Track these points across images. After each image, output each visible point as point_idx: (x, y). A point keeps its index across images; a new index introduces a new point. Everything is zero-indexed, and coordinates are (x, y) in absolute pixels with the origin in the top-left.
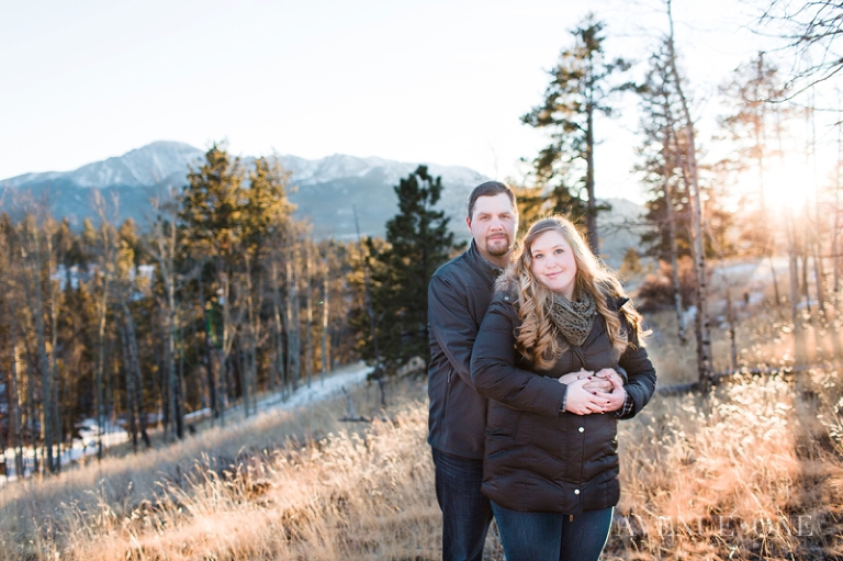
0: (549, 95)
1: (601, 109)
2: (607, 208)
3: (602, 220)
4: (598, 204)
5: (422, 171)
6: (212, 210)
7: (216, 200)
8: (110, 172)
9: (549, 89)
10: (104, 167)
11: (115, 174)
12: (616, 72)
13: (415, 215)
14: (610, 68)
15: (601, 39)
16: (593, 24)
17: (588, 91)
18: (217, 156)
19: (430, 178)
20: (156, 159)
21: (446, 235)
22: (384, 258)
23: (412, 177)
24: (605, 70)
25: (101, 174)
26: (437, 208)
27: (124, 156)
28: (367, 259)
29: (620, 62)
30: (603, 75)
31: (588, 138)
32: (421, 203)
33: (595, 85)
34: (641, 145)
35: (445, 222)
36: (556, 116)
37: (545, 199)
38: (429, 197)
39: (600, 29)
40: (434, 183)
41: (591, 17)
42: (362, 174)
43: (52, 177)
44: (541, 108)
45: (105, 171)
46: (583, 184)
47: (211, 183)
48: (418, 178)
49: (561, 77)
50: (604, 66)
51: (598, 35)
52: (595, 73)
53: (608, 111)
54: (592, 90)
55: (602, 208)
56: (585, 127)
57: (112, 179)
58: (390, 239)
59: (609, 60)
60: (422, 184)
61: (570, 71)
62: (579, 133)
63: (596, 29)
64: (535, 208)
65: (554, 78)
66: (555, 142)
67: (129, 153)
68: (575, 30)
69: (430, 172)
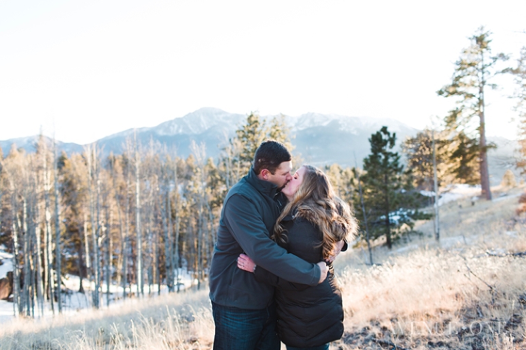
0: (454, 77)
1: (489, 85)
2: (493, 146)
3: (490, 153)
4: (487, 143)
5: (384, 130)
6: (250, 150)
7: (252, 145)
8: (176, 126)
9: (454, 74)
10: (173, 123)
11: (179, 128)
12: (499, 61)
13: (380, 154)
14: (495, 59)
15: (489, 42)
16: (484, 32)
17: (480, 74)
18: (253, 119)
19: (389, 134)
20: (202, 118)
21: (400, 166)
22: (363, 179)
23: (378, 133)
24: (492, 61)
25: (171, 128)
26: (394, 150)
27: (184, 117)
28: (352, 180)
29: (502, 55)
30: (490, 64)
31: (481, 102)
32: (384, 148)
33: (485, 70)
34: (516, 105)
35: (398, 158)
36: (459, 89)
37: (452, 141)
38: (388, 144)
39: (488, 36)
40: (391, 136)
41: (482, 29)
42: (325, 124)
43: (144, 130)
44: (450, 86)
45: (174, 126)
46: (478, 131)
47: (250, 135)
48: (382, 133)
49: (462, 65)
50: (491, 58)
51: (487, 39)
52: (485, 63)
53: (494, 86)
54: (483, 73)
55: (490, 147)
56: (478, 96)
57: (177, 131)
58: (365, 168)
59: (495, 54)
60: (385, 137)
61: (469, 62)
62: (475, 100)
63: (485, 36)
64: (446, 147)
65: (458, 67)
66: (459, 106)
67: (187, 115)
68: (472, 37)
69: (389, 130)
